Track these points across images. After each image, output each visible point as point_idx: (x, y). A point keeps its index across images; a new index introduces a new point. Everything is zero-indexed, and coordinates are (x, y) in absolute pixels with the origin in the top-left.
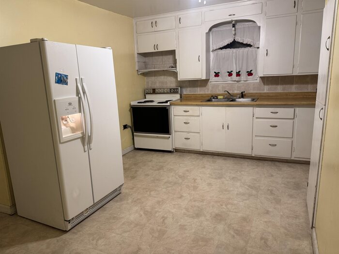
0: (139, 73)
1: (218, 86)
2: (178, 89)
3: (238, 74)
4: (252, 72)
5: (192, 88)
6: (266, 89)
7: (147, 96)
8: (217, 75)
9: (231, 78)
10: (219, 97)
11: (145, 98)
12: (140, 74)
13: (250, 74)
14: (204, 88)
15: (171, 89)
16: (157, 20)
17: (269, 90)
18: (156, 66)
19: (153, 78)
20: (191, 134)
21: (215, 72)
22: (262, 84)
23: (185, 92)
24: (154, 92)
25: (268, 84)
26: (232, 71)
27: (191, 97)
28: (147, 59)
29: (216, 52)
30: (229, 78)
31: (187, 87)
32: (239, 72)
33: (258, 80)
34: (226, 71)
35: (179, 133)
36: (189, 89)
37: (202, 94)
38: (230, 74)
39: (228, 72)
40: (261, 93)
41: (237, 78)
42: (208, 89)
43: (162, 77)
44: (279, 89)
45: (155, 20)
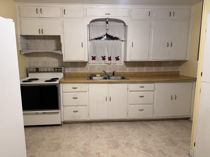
0: (22, 53)
1: (94, 67)
2: (61, 68)
3: (110, 59)
4: (119, 58)
5: (73, 68)
6: (128, 70)
7: (30, 74)
8: (94, 58)
9: (105, 62)
10: (97, 75)
11: (28, 76)
12: (23, 55)
13: (117, 59)
14: (83, 68)
15: (54, 69)
16: (42, 8)
17: (130, 71)
18: (38, 48)
19: (35, 58)
20: (79, 107)
21: (92, 57)
22: (125, 66)
23: (67, 71)
24: (37, 70)
25: (129, 67)
26: (105, 57)
27: (73, 75)
28: (29, 42)
29: (92, 41)
30: (103, 61)
31: (68, 67)
32: (110, 57)
33: (123, 64)
34: (101, 56)
35: (68, 107)
36: (70, 69)
37: (82, 73)
38: (104, 58)
39: (102, 57)
40: (125, 73)
41: (109, 62)
42: (87, 69)
43: (45, 58)
44: (136, 70)
45: (40, 8)
